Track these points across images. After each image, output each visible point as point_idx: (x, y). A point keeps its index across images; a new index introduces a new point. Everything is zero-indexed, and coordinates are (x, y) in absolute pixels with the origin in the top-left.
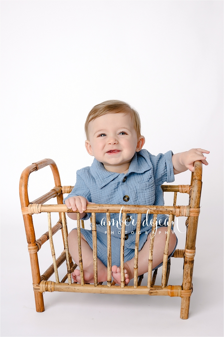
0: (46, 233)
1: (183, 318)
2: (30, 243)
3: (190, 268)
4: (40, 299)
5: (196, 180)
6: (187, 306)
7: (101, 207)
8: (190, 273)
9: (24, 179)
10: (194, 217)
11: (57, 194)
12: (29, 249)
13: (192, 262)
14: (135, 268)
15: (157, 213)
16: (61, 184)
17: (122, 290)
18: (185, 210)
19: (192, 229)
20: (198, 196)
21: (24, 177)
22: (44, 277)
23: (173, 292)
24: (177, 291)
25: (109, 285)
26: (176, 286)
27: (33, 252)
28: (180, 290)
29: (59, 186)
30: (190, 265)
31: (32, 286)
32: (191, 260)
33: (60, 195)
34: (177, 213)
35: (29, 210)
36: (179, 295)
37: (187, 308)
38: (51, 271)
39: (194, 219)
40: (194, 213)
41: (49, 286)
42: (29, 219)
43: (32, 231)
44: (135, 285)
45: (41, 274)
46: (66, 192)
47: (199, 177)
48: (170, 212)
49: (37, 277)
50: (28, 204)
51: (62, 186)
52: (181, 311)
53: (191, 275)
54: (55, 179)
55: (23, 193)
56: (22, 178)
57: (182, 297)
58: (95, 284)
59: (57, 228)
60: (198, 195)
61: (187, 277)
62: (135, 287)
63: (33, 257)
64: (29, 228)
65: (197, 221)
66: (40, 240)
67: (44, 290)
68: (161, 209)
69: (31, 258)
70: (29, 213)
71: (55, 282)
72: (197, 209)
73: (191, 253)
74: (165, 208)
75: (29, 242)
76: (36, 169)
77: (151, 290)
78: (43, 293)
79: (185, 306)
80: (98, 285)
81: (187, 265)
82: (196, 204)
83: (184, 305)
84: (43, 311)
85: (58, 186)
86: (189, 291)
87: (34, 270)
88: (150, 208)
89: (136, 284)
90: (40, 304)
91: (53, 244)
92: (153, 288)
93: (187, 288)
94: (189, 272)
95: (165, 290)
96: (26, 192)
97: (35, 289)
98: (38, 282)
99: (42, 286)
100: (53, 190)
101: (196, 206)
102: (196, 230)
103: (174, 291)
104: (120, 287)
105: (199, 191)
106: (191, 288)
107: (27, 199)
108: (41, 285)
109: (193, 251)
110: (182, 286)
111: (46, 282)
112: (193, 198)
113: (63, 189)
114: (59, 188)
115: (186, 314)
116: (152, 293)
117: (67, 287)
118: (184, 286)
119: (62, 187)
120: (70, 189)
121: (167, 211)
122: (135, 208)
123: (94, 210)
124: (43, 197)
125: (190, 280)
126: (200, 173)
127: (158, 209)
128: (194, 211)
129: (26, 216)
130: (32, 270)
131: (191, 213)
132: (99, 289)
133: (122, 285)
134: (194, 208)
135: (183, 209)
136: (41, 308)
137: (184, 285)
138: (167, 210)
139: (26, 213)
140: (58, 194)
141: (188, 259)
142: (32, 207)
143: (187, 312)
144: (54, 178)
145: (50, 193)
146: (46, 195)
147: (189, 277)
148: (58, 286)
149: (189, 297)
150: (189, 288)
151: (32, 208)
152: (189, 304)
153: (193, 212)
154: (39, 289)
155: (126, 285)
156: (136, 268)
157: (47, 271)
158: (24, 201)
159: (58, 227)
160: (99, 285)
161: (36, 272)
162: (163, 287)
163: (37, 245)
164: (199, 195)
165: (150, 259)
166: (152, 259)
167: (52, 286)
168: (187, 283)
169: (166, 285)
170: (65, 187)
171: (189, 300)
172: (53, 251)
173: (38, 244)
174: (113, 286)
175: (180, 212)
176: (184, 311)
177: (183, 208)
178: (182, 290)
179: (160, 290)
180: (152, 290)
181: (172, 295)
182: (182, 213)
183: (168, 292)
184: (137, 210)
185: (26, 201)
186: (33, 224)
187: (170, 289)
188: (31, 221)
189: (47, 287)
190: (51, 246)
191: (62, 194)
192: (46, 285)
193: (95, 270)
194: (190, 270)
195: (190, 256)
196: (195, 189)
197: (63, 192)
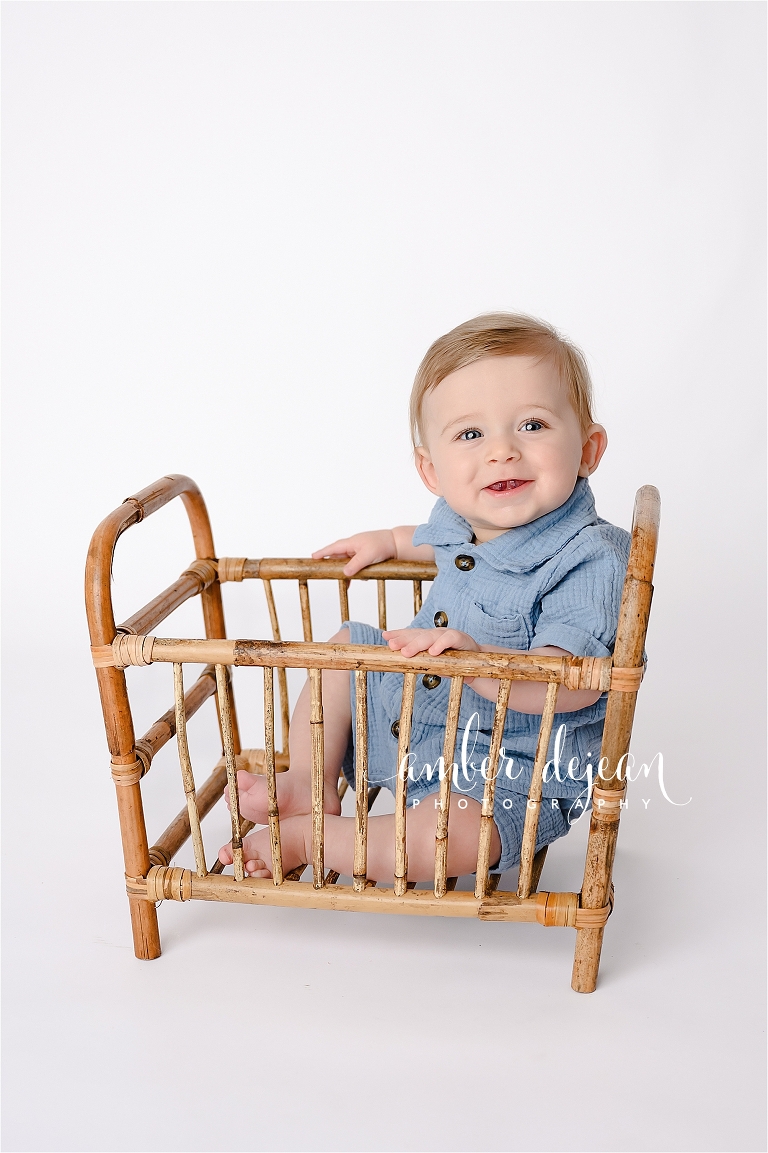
0: (167, 714)
1: (579, 990)
2: (118, 754)
3: (606, 845)
4: (147, 922)
5: (635, 582)
6: (593, 953)
7: (337, 654)
8: (604, 860)
9: (100, 556)
10: (624, 693)
11: (203, 585)
12: (115, 773)
13: (613, 826)
14: (440, 838)
15: (510, 677)
16: (213, 553)
17: (398, 901)
18: (596, 672)
19: (617, 731)
20: (637, 632)
21: (100, 549)
22: (158, 854)
23: (551, 913)
24: (564, 909)
25: (358, 886)
26: (563, 894)
27: (127, 780)
28: (573, 908)
29: (208, 558)
30: (605, 833)
31: (123, 881)
32: (608, 820)
33: (211, 585)
34: (571, 679)
35: (114, 655)
36: (570, 922)
37: (594, 960)
38: (181, 832)
39: (624, 701)
40: (623, 683)
41: (175, 884)
42: (116, 683)
43: (123, 717)
44: (438, 889)
45: (152, 843)
46: (231, 576)
47: (643, 570)
48: (551, 676)
49: (139, 857)
50: (112, 636)
51: (218, 557)
52: (576, 969)
53: (609, 865)
54: (194, 537)
55: (97, 601)
56: (92, 552)
57: (579, 929)
58: (316, 881)
59: (201, 695)
60: (637, 627)
61: (596, 870)
62: (437, 895)
63: (125, 797)
64: (114, 710)
65: (632, 707)
66: (149, 741)
67: (161, 895)
68: (523, 666)
69: (120, 800)
70: (117, 663)
71: (194, 870)
72: (633, 671)
73: (607, 799)
74: (536, 664)
75: (115, 752)
76: (138, 517)
77: (485, 904)
78: (157, 904)
79: (587, 952)
80: (324, 884)
81: (599, 835)
82: (630, 655)
83: (585, 950)
84: (157, 955)
85: (205, 556)
86: (601, 911)
87: (130, 834)
88: (491, 663)
89: (442, 885)
90: (146, 935)
91: (188, 757)
92: (491, 900)
93: (594, 903)
94: (603, 857)
95: (529, 906)
96: (105, 599)
97: (131, 891)
98: (142, 870)
99: (155, 882)
100: (190, 573)
101: (632, 661)
102: (629, 732)
103: (556, 909)
104: (391, 892)
105: (642, 616)
106: (607, 903)
107: (109, 621)
108: (150, 879)
109: (617, 794)
110: (580, 895)
111: (166, 872)
112: (623, 638)
113: (220, 569)
114: (209, 566)
115: (591, 978)
116: (488, 913)
117: (230, 887)
118: (585, 896)
119: (217, 561)
120: (245, 570)
121: (542, 672)
122: (444, 660)
123: (316, 661)
124: (156, 603)
125: (603, 880)
126: (647, 557)
127: (513, 666)
128: (625, 675)
129: (106, 672)
130: (124, 834)
131: (613, 681)
132: (327, 895)
133: (400, 886)
134: (624, 666)
135: (590, 669)
136: (151, 946)
137: (587, 894)
138: (540, 669)
139: (105, 664)
140: (206, 587)
141: (599, 818)
142: (125, 646)
143: (591, 973)
144: (193, 532)
145: (181, 585)
146: (166, 594)
147: (603, 872)
148: (203, 885)
149: (601, 929)
150: (600, 904)
151: (124, 648)
152: (600, 948)
153: (622, 679)
154: (144, 892)
155: (410, 886)
156: (443, 839)
157: (168, 831)
158: (99, 627)
159: (204, 692)
160: (327, 885)
161: (135, 840)
162: (522, 897)
163: (138, 758)
164: (643, 627)
165: (484, 814)
166: (491, 814)
167: (186, 884)
168: (596, 889)
169: (532, 890)
170: (228, 561)
171: (600, 937)
172: (188, 779)
173: (142, 756)
174: (370, 889)
175: (581, 678)
176: (583, 967)
177: (591, 665)
178: (580, 907)
179: (514, 907)
180: (489, 904)
181: (550, 922)
182: (588, 680)
183: (537, 913)
184: (451, 665)
185: (104, 625)
186: (126, 697)
187: (542, 904)
188: (121, 688)
189: (169, 885)
190: (182, 765)
191: (219, 583)
192: (167, 882)
193: (318, 839)
194: (606, 849)
195: (606, 809)
196: (630, 610)
197: (221, 577)
